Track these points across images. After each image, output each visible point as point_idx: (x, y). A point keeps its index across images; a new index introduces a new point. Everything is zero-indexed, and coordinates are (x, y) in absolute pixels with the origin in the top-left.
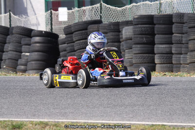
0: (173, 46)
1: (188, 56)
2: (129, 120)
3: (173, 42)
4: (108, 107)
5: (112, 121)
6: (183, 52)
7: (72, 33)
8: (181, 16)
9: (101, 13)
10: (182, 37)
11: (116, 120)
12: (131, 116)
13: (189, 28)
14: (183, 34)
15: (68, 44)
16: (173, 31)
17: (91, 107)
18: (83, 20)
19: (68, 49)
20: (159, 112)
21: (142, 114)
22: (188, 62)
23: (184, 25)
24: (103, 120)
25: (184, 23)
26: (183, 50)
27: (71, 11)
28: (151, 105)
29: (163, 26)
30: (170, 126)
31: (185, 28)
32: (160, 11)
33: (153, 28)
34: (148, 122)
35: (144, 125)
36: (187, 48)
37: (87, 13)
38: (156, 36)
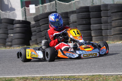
0: (102, 25)
1: (112, 31)
2: (78, 73)
3: (102, 22)
4: (64, 66)
5: (68, 74)
6: (109, 28)
7: (39, 20)
8: (106, 6)
9: (56, 7)
10: (107, 19)
11: (70, 74)
12: (79, 70)
13: (112, 13)
14: (108, 17)
15: (36, 27)
16: (102, 16)
17: (54, 66)
18: (45, 12)
19: (37, 30)
20: (97, 67)
21: (86, 68)
22: (112, 34)
23: (109, 11)
24: (62, 74)
25: (108, 10)
26: (109, 27)
27: (37, 7)
28: (91, 63)
29: (95, 13)
30: (104, 75)
31: (109, 13)
32: (93, 4)
33: (89, 14)
34: (90, 73)
35: (87, 75)
36: (111, 25)
37: (47, 7)
38: (92, 19)
